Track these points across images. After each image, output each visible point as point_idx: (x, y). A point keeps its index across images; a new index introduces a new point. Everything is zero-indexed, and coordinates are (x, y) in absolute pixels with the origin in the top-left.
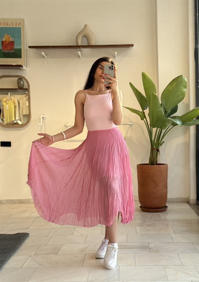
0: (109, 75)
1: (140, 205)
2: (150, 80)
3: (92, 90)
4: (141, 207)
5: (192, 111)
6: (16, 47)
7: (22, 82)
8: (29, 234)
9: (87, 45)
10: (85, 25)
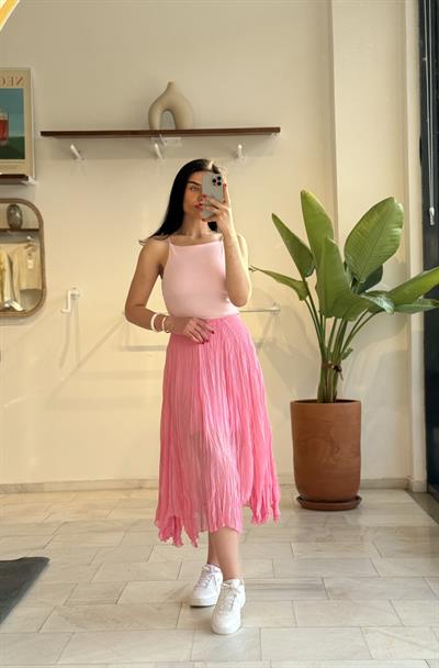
0: (213, 197)
1: (299, 495)
2: (320, 208)
3: (181, 234)
4: (299, 499)
5: (415, 279)
6: (12, 134)
7: (18, 215)
8: (48, 560)
9: (173, 128)
10: (170, 84)
